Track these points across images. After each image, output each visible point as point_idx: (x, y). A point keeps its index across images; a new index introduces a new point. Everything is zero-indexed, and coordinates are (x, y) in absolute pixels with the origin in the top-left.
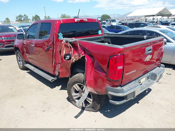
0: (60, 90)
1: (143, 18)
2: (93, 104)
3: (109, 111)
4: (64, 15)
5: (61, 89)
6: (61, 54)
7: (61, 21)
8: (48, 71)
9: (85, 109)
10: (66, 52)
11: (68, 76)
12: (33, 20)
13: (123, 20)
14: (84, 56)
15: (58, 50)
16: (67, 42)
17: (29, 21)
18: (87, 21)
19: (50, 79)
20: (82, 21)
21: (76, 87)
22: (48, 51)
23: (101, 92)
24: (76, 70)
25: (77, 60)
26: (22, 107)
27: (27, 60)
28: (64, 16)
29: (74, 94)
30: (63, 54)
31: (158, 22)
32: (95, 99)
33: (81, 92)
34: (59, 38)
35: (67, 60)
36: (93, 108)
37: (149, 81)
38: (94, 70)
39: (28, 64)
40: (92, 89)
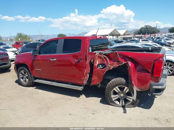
0: (86, 98)
3: (143, 105)
7: (90, 38)
10: (99, 62)
14: (127, 63)
16: (100, 54)
21: (117, 89)
25: (116, 67)
28: (20, 35)
29: (113, 96)
30: (96, 64)
33: (120, 93)
35: (100, 69)
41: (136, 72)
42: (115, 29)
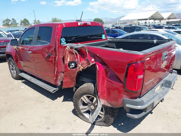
0: (62, 101)
1: (136, 22)
2: (105, 118)
3: (122, 124)
4: (56, 18)
5: (64, 100)
6: (65, 62)
7: (64, 25)
8: (47, 81)
9: (96, 123)
10: (70, 59)
11: (72, 87)
12: (21, 24)
13: (116, 24)
14: (95, 64)
15: (61, 57)
16: (71, 48)
17: (18, 25)
18: (90, 24)
19: (52, 89)
20: (85, 25)
21: (85, 99)
22: (49, 58)
23: (117, 104)
24: (82, 79)
25: (85, 68)
26: (22, 124)
27: (21, 69)
28: (55, 20)
29: (81, 107)
30: (67, 61)
31: (150, 26)
32: (107, 113)
33: (90, 104)
34: (62, 44)
35: (72, 68)
36: (105, 122)
37: (163, 89)
38: (107, 80)
39: (23, 73)
40: (105, 101)
41: (107, 79)
42: (157, 11)
